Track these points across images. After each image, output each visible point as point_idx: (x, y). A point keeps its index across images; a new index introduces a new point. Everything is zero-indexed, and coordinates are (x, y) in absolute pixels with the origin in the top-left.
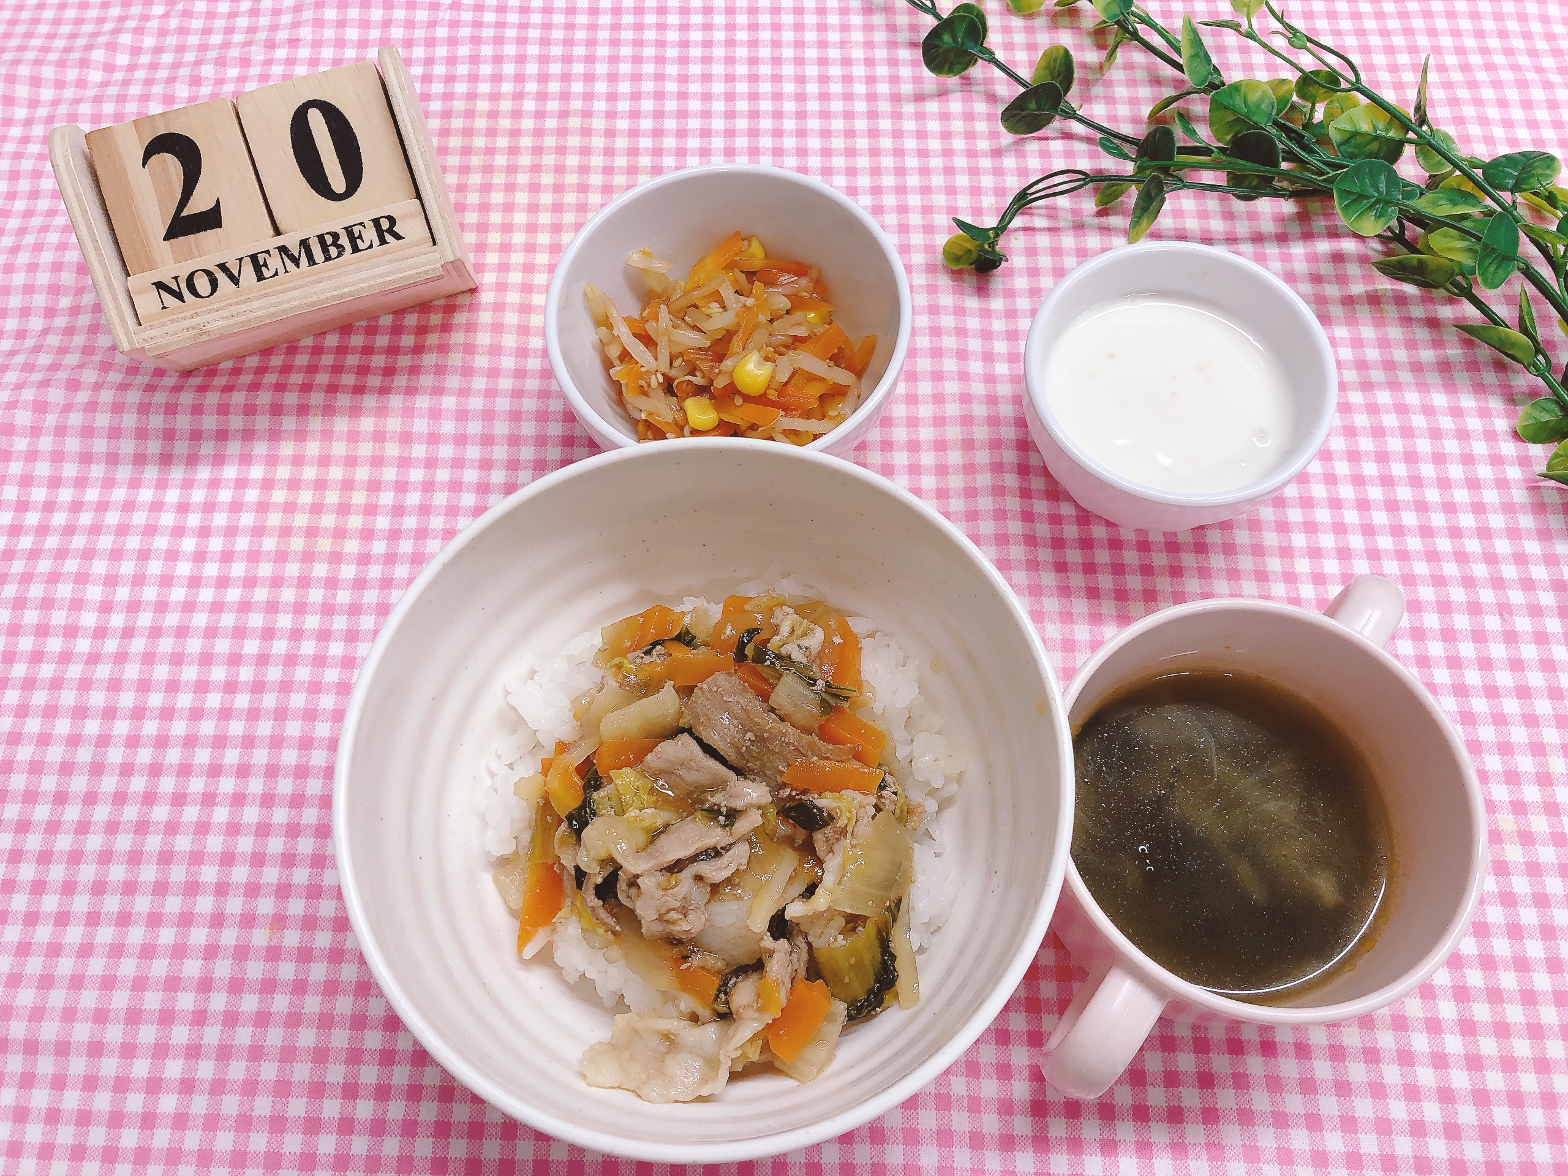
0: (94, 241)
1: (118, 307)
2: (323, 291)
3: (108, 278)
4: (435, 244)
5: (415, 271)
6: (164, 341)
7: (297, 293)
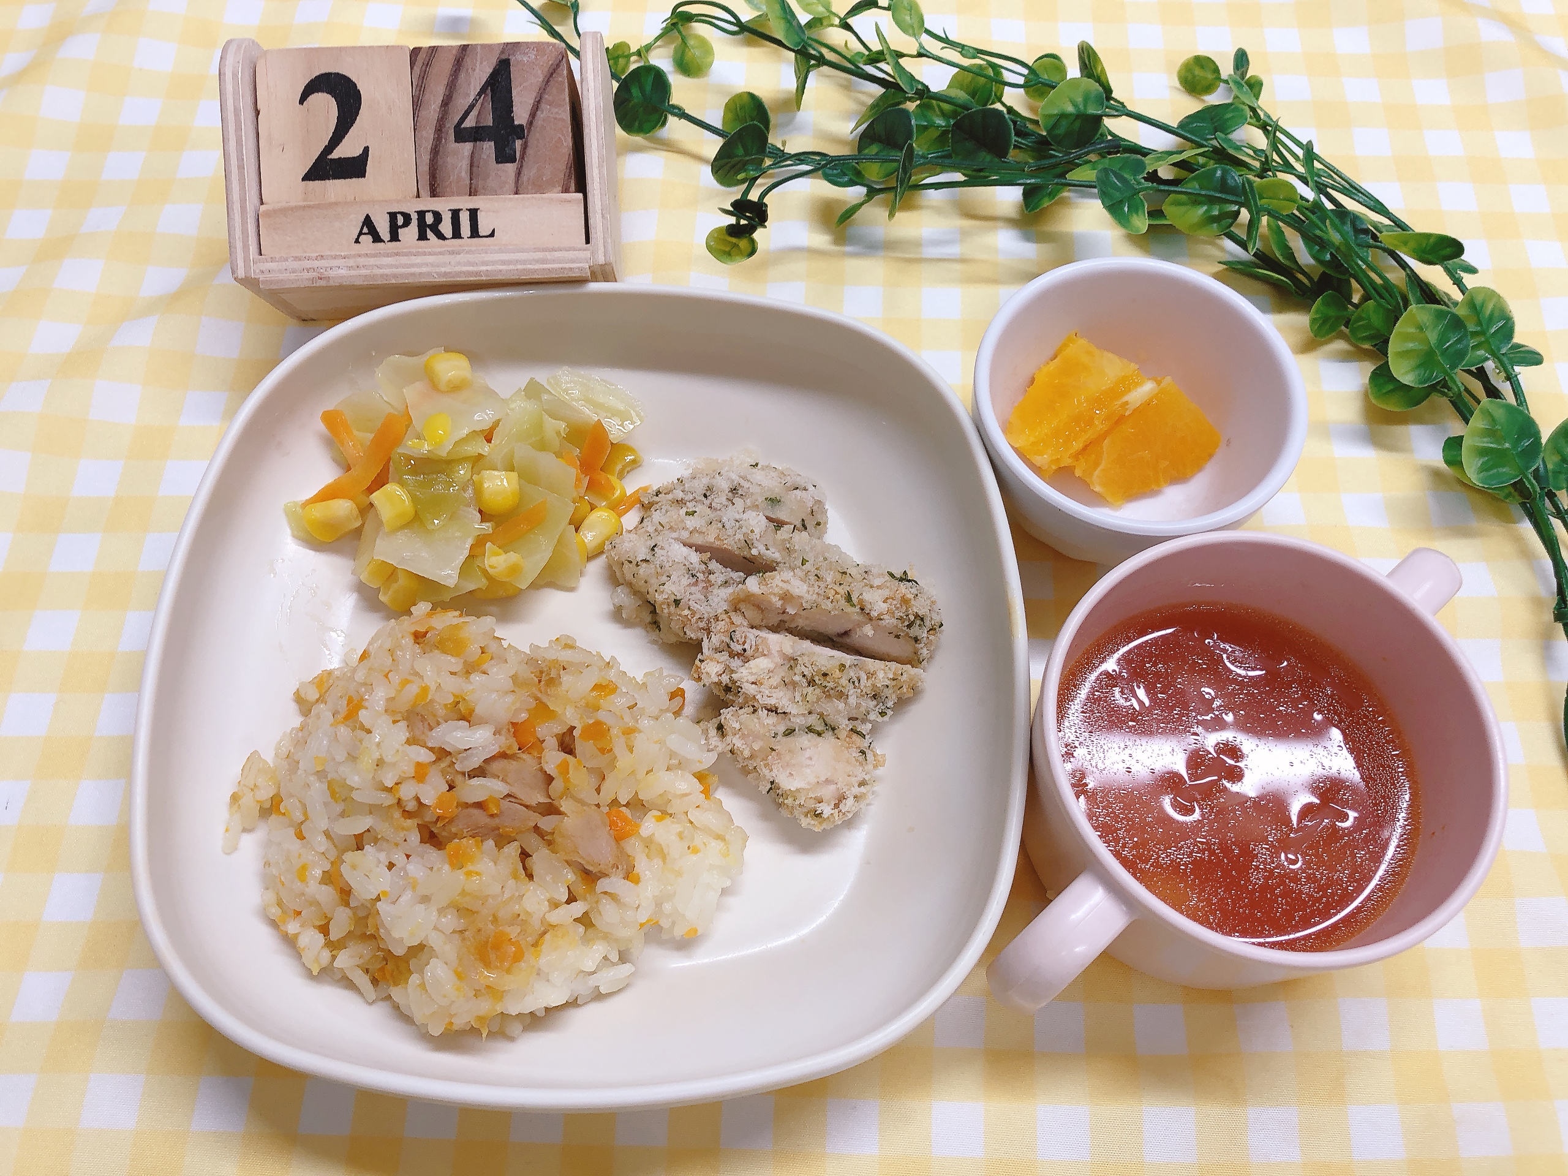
0: (240, 159)
1: (245, 232)
2: (459, 264)
3: (243, 200)
4: (588, 241)
5: (561, 266)
6: (281, 276)
7: (430, 259)
